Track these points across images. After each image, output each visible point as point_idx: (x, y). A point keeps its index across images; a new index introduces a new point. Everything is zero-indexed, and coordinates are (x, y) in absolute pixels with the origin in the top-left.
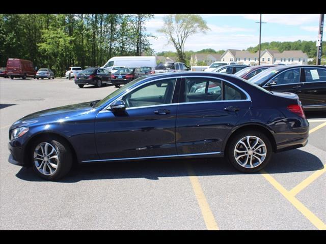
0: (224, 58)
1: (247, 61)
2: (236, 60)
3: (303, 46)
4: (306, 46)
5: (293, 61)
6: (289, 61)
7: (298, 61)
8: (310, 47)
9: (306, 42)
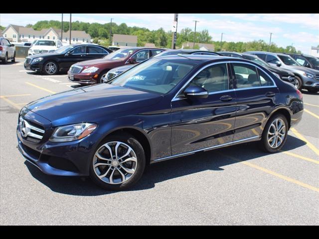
0: (5, 33)
1: (32, 38)
2: (20, 37)
3: (81, 27)
4: (84, 27)
5: (77, 41)
6: (74, 40)
7: (82, 41)
8: (87, 29)
9: (83, 23)
